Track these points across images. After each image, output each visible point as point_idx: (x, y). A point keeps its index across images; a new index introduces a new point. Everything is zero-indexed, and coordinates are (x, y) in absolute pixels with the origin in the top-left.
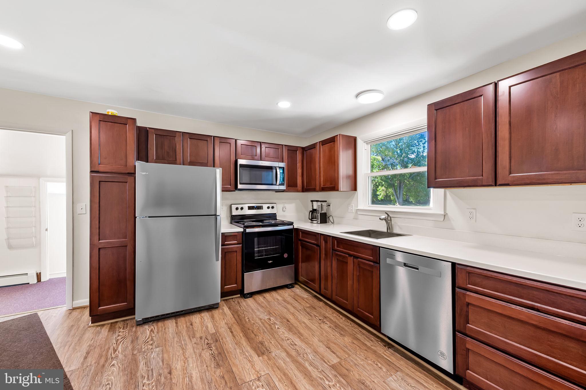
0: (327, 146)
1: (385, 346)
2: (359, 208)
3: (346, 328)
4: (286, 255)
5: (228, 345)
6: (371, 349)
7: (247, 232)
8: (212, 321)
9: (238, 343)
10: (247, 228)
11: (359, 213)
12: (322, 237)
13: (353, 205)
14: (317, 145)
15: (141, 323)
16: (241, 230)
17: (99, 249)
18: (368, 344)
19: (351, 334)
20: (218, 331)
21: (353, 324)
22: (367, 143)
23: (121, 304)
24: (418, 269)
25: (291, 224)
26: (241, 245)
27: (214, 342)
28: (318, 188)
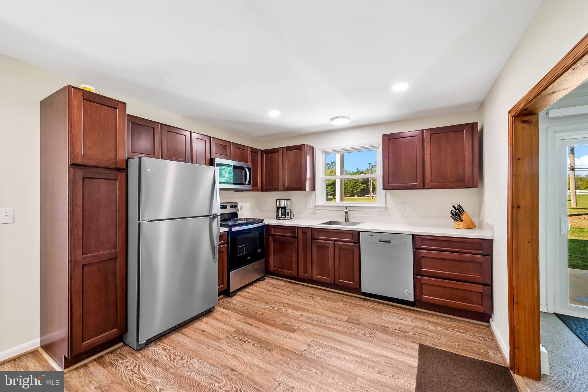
0: (292, 153)
1: (364, 301)
2: (317, 204)
3: (332, 297)
4: (259, 251)
5: (260, 334)
6: (358, 305)
7: (232, 230)
8: (221, 322)
9: (266, 331)
10: (232, 227)
11: (317, 208)
12: (300, 230)
13: (311, 202)
14: (280, 150)
15: (143, 347)
16: (227, 229)
17: (83, 266)
18: (355, 302)
19: (339, 300)
20: (238, 328)
21: (334, 294)
22: (323, 153)
23: (110, 332)
24: (390, 242)
25: (262, 221)
26: (226, 245)
27: (244, 336)
28: (281, 188)
